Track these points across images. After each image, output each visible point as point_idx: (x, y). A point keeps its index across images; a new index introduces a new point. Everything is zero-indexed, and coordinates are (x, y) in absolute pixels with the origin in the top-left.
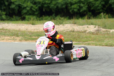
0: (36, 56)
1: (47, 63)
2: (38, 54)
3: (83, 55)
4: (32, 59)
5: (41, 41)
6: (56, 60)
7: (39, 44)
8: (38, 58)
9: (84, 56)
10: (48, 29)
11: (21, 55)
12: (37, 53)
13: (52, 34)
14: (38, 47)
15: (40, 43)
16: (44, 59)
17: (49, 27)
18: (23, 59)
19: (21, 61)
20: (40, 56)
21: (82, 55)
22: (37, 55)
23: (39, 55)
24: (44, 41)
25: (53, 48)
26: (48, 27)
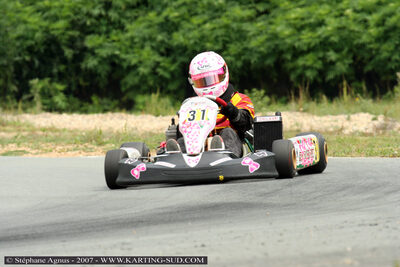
0: (184, 155)
1: (221, 177)
2: (191, 150)
3: (316, 158)
4: (173, 166)
5: (195, 112)
6: (252, 169)
7: (189, 119)
8: (192, 163)
9: (318, 160)
12: (187, 146)
13: (218, 93)
14: (188, 130)
15: (191, 118)
16: (212, 164)
17: (211, 70)
18: (143, 166)
19: (136, 173)
20: (199, 157)
21: (314, 159)
22: (189, 153)
23: (195, 152)
24: (204, 111)
25: (231, 135)
26: (205, 70)
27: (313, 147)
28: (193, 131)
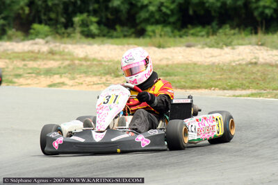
0: (93, 132)
1: (119, 150)
2: (99, 128)
3: (218, 133)
5: (110, 97)
6: (143, 145)
7: (104, 103)
8: (98, 138)
9: (221, 133)
10: (131, 66)
11: (59, 130)
12: (97, 124)
13: (140, 80)
14: (100, 111)
15: (106, 101)
16: (113, 140)
17: (135, 62)
18: (61, 139)
19: (56, 145)
20: (104, 133)
21: (216, 133)
22: (97, 130)
23: (102, 130)
24: (117, 96)
26: (130, 62)
27: (215, 123)
28: (104, 112)
